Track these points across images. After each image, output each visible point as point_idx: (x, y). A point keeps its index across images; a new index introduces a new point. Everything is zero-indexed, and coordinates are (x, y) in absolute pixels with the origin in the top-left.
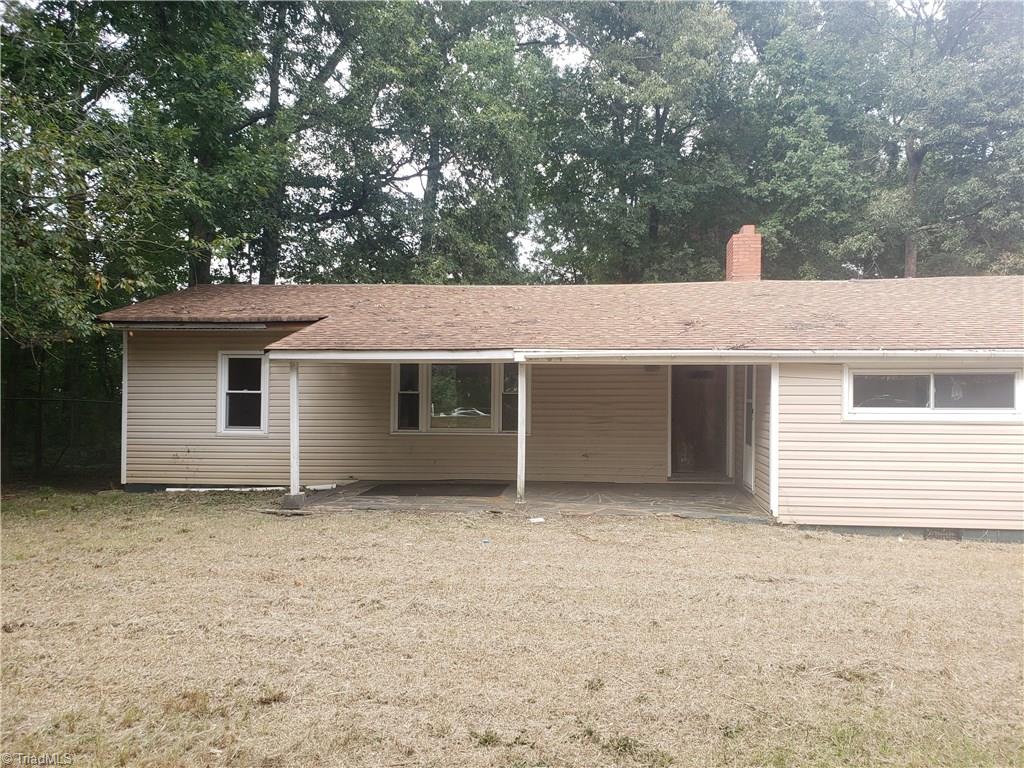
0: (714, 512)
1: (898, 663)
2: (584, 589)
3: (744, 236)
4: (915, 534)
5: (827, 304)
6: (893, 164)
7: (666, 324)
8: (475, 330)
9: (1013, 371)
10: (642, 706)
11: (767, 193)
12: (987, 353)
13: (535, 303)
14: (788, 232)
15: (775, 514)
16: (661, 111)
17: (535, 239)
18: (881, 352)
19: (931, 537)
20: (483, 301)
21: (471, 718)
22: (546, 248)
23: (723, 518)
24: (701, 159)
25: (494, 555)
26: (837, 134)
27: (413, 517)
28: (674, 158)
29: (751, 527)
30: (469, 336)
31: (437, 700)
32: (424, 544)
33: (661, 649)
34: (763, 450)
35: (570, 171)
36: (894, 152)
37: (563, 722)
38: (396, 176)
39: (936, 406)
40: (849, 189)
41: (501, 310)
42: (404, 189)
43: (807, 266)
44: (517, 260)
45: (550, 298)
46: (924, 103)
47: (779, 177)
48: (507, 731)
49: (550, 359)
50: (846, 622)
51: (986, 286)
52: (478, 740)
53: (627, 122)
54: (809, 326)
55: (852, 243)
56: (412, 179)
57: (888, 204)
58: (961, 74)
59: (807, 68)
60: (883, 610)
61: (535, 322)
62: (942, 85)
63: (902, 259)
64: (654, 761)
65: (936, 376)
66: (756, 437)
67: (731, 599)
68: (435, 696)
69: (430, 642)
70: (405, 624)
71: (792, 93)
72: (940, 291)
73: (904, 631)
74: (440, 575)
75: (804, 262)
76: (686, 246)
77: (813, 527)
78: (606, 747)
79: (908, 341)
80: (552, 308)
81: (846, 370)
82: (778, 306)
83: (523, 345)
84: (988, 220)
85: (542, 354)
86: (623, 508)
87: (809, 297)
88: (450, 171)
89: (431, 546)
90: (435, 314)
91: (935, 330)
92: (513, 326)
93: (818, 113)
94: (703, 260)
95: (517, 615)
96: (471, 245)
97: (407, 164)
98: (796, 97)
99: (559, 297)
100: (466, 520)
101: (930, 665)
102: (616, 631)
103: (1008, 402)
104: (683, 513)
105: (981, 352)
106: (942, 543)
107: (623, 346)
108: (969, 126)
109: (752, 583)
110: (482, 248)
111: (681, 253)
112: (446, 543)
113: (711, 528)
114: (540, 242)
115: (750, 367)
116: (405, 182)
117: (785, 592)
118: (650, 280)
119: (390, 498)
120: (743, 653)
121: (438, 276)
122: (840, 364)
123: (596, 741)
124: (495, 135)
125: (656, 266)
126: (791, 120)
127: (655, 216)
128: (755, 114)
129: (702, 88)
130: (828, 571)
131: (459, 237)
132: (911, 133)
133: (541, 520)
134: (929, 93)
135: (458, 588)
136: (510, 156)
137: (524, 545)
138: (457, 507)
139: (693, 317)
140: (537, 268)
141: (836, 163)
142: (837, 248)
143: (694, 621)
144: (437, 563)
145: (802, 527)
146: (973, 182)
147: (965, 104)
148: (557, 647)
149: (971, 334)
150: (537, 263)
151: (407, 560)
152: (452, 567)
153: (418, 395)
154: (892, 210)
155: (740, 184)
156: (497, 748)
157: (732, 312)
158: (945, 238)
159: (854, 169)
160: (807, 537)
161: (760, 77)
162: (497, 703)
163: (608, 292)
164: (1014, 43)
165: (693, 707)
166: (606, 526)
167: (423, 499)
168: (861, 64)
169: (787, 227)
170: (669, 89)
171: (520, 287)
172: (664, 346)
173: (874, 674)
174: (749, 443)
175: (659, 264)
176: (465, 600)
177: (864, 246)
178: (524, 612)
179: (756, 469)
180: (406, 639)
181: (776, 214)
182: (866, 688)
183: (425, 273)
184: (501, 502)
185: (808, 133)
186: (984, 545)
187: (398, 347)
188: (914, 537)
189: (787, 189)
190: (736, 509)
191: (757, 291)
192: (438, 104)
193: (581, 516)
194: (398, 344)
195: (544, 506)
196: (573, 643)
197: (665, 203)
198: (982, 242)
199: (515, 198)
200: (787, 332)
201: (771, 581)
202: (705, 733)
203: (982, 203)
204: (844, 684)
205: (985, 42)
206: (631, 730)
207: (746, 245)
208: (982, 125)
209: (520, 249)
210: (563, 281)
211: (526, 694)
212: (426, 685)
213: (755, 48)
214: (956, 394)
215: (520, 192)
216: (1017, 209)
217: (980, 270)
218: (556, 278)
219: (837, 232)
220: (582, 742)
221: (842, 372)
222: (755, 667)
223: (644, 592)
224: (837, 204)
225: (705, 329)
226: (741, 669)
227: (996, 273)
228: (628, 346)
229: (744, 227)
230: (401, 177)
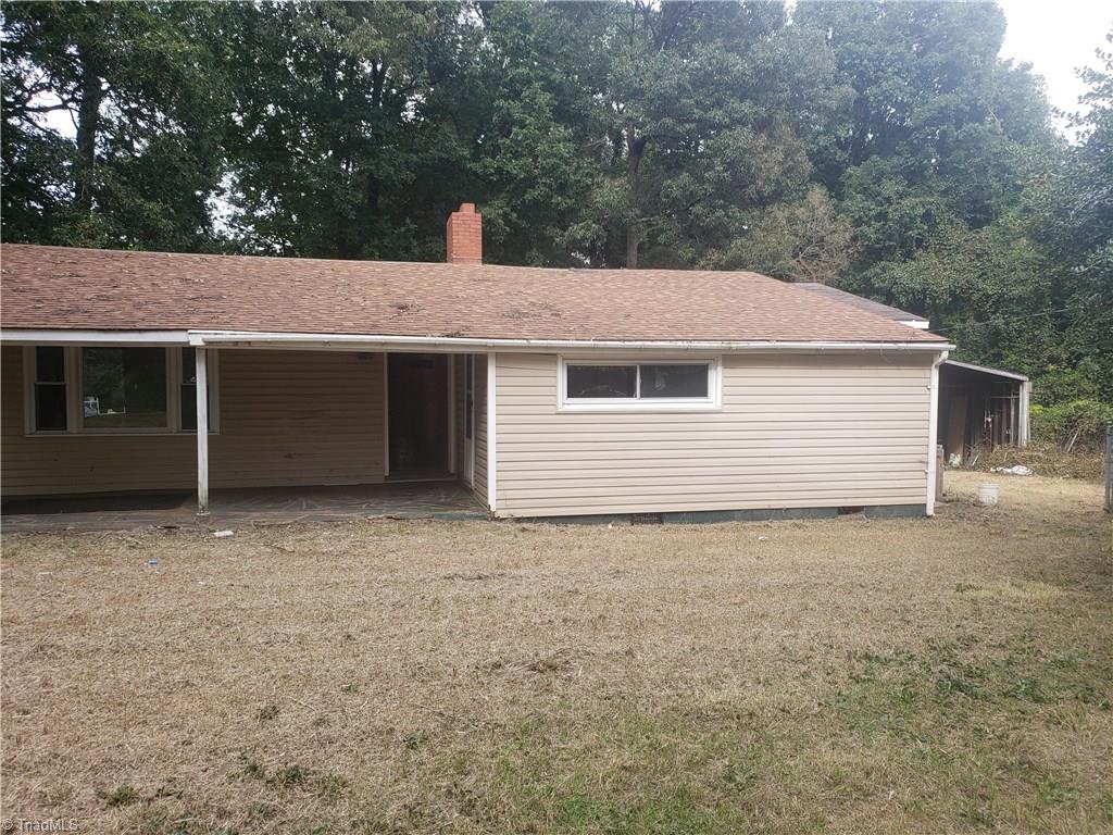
0: (431, 510)
1: (588, 649)
2: (271, 608)
3: (464, 215)
4: (624, 521)
5: (546, 293)
6: (618, 153)
7: (377, 306)
8: (138, 306)
9: (706, 362)
10: (321, 729)
11: (492, 170)
12: (686, 344)
13: (221, 276)
14: (515, 215)
15: (493, 509)
16: (379, 67)
17: (232, 201)
18: (592, 342)
19: (637, 522)
20: (153, 270)
21: (102, 777)
22: (247, 212)
23: (440, 517)
24: (425, 125)
25: (163, 578)
26: (562, 114)
27: (55, 540)
28: (394, 123)
29: (467, 523)
30: (130, 314)
31: (58, 761)
32: (66, 572)
33: (350, 663)
34: (482, 443)
35: (273, 125)
36: (618, 140)
37: (223, 761)
38: (28, 105)
39: (642, 396)
40: (574, 174)
41: (176, 283)
42: (41, 124)
43: (534, 253)
44: (210, 225)
45: (241, 271)
46: (642, 92)
47: (504, 154)
48: (148, 784)
49: (236, 343)
50: (548, 613)
51: (691, 280)
52: (106, 801)
53: (340, 75)
54: (526, 315)
55: (577, 230)
56: (51, 112)
57: (610, 192)
58: (675, 68)
59: (532, 40)
60: (583, 597)
61: (220, 298)
62: (658, 77)
63: (624, 250)
64: (325, 788)
65: (641, 367)
66: (476, 429)
67: (436, 601)
68: (56, 756)
69: (57, 690)
70: (24, 673)
71: (517, 66)
72: (650, 283)
73: (600, 617)
74: (84, 608)
75: (531, 248)
76: (408, 221)
77: (530, 519)
78: (272, 781)
79: (618, 333)
80: (242, 283)
81: (560, 360)
82: (496, 293)
83: (203, 325)
84: (697, 216)
85: (226, 335)
86: (329, 513)
87: (529, 284)
88: (107, 108)
89: (77, 573)
90: (84, 284)
91: (643, 322)
92: (189, 302)
93: (544, 89)
94: (427, 239)
95: (183, 644)
96: (139, 202)
97: (45, 91)
98: (521, 70)
99: (253, 270)
100: (129, 539)
101: (618, 647)
102: (303, 649)
103: (702, 391)
104: (398, 514)
105: (679, 344)
106: (647, 528)
107: (325, 330)
108: (681, 122)
109: (460, 582)
110: (154, 207)
111: (403, 229)
112: (98, 569)
113: (426, 528)
114: (239, 205)
115: (469, 355)
116: (41, 115)
117: (494, 587)
118: (371, 257)
119: (24, 517)
120: (440, 657)
121: (92, 237)
122: (555, 354)
123: (261, 777)
124: (166, 68)
125: (376, 242)
126: (516, 95)
127: (374, 186)
128: (480, 83)
129: (422, 46)
130: (538, 563)
131: (121, 191)
132: (631, 122)
133: (230, 533)
134: (646, 84)
135: (107, 621)
136: (188, 96)
137: (202, 564)
138: (118, 523)
139: (409, 300)
140: (237, 235)
141: (561, 145)
142: (562, 235)
143: (392, 630)
144: (82, 593)
145: (519, 520)
146: (685, 177)
147: (678, 99)
148: (228, 676)
149: (673, 327)
150: (237, 230)
151: (39, 593)
152: (103, 596)
153: (64, 387)
154: (614, 199)
155: (466, 158)
156: (132, 807)
157: (450, 296)
158: (662, 231)
159: (579, 154)
160: (524, 530)
161: (486, 44)
162: (140, 751)
163: (314, 267)
164: (719, 44)
165: (378, 723)
166: (308, 535)
167: (72, 516)
168: (586, 44)
169: (514, 209)
170: (382, 42)
171: (203, 256)
172: (375, 330)
173: (567, 662)
174: (469, 437)
175: (379, 239)
176: (116, 635)
177: (589, 234)
178: (193, 641)
179: (476, 463)
180: (23, 691)
181: (503, 195)
182: (557, 677)
183: (73, 233)
184: (178, 515)
185: (534, 110)
186: (683, 527)
187: (25, 325)
188: (622, 523)
189: (513, 167)
190: (453, 506)
191: (479, 275)
192: (84, 18)
193: (279, 526)
194: (25, 320)
195: (236, 516)
196: (249, 669)
197: (385, 170)
198: (692, 237)
199: (197, 149)
200: (504, 320)
201: (480, 578)
202: (387, 747)
203: (692, 199)
204: (537, 676)
205: (695, 40)
206: (304, 758)
207: (466, 224)
208: (692, 122)
209: (214, 212)
210: (269, 252)
211: (183, 735)
212: (44, 745)
213: (480, 12)
214: (660, 384)
215: (206, 143)
216: (721, 207)
217: (691, 264)
218: (261, 249)
219: (563, 219)
220: (243, 781)
221: (556, 363)
222: (450, 670)
223: (342, 604)
224: (562, 188)
225: (420, 313)
226: (435, 675)
227: (703, 268)
228: (331, 330)
229: (464, 205)
230: (36, 107)
